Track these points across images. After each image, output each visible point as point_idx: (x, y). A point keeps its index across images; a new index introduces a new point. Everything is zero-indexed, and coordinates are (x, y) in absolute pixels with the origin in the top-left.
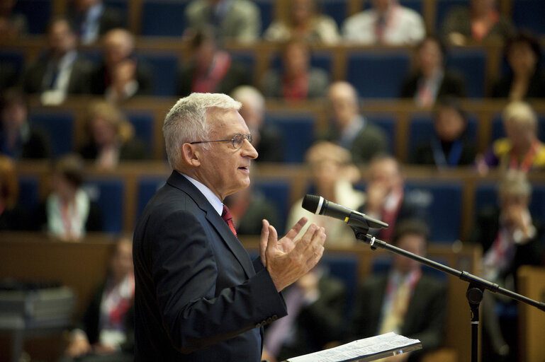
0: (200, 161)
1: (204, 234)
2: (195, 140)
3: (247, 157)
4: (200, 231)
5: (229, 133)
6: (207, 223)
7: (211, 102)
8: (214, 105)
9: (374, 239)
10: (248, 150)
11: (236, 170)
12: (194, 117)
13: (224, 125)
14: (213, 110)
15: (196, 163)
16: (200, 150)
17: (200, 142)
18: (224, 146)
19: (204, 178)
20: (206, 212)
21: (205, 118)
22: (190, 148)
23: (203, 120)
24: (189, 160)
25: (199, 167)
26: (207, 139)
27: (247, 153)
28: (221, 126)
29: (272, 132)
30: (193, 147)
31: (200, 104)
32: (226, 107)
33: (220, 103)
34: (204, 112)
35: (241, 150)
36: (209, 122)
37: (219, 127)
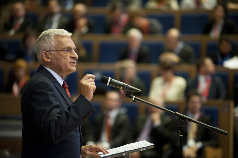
0: (51, 59)
1: (53, 91)
2: (49, 50)
3: (73, 58)
4: (51, 90)
5: (64, 47)
6: (55, 87)
7: (56, 32)
8: (57, 34)
9: (134, 97)
10: (73, 55)
11: (68, 64)
12: (48, 39)
13: (62, 43)
14: (57, 36)
15: (49, 60)
16: (51, 54)
17: (51, 51)
18: (62, 53)
19: (53, 67)
20: (54, 83)
21: (53, 40)
22: (46, 53)
23: (52, 41)
24: (45, 59)
25: (50, 62)
26: (54, 49)
27: (73, 56)
28: (61, 43)
29: (145, 49)
30: (47, 53)
31: (51, 33)
32: (63, 35)
33: (61, 33)
34: (53, 37)
35: (70, 55)
36: (55, 42)
37: (60, 44)
